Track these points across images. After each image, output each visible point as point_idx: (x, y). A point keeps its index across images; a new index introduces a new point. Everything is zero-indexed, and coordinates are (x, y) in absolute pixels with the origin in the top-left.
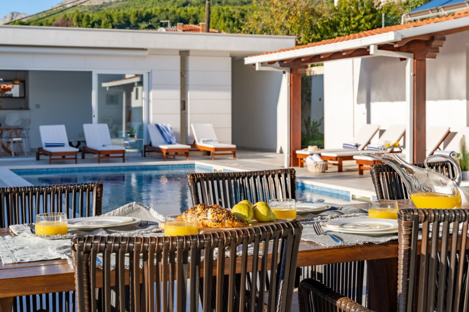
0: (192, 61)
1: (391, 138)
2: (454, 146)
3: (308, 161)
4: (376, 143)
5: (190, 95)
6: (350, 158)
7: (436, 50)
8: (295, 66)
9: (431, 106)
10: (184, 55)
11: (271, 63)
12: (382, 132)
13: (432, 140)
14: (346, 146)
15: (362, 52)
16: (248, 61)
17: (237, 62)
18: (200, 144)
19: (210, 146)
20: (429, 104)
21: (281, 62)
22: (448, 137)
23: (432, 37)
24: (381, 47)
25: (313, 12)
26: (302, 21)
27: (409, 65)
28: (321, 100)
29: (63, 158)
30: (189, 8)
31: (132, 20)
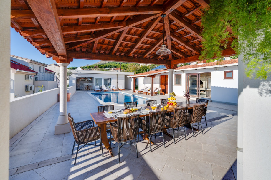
0: (118, 76)
1: (148, 89)
2: (157, 90)
3: (136, 92)
4: (146, 89)
5: (118, 80)
6: (142, 91)
7: (155, 77)
8: (134, 78)
9: (154, 85)
10: (117, 75)
11: (131, 77)
12: (147, 87)
13: (154, 89)
14: (142, 89)
15: (145, 76)
16: (127, 77)
17: (126, 76)
18: (120, 89)
19: (121, 89)
20: (154, 84)
21: (133, 77)
22: (157, 89)
23: (154, 75)
24: (147, 76)
25: (137, 68)
26: (135, 69)
27: (151, 79)
28: (138, 81)
29: (98, 91)
30: (117, 64)
31: (108, 66)
